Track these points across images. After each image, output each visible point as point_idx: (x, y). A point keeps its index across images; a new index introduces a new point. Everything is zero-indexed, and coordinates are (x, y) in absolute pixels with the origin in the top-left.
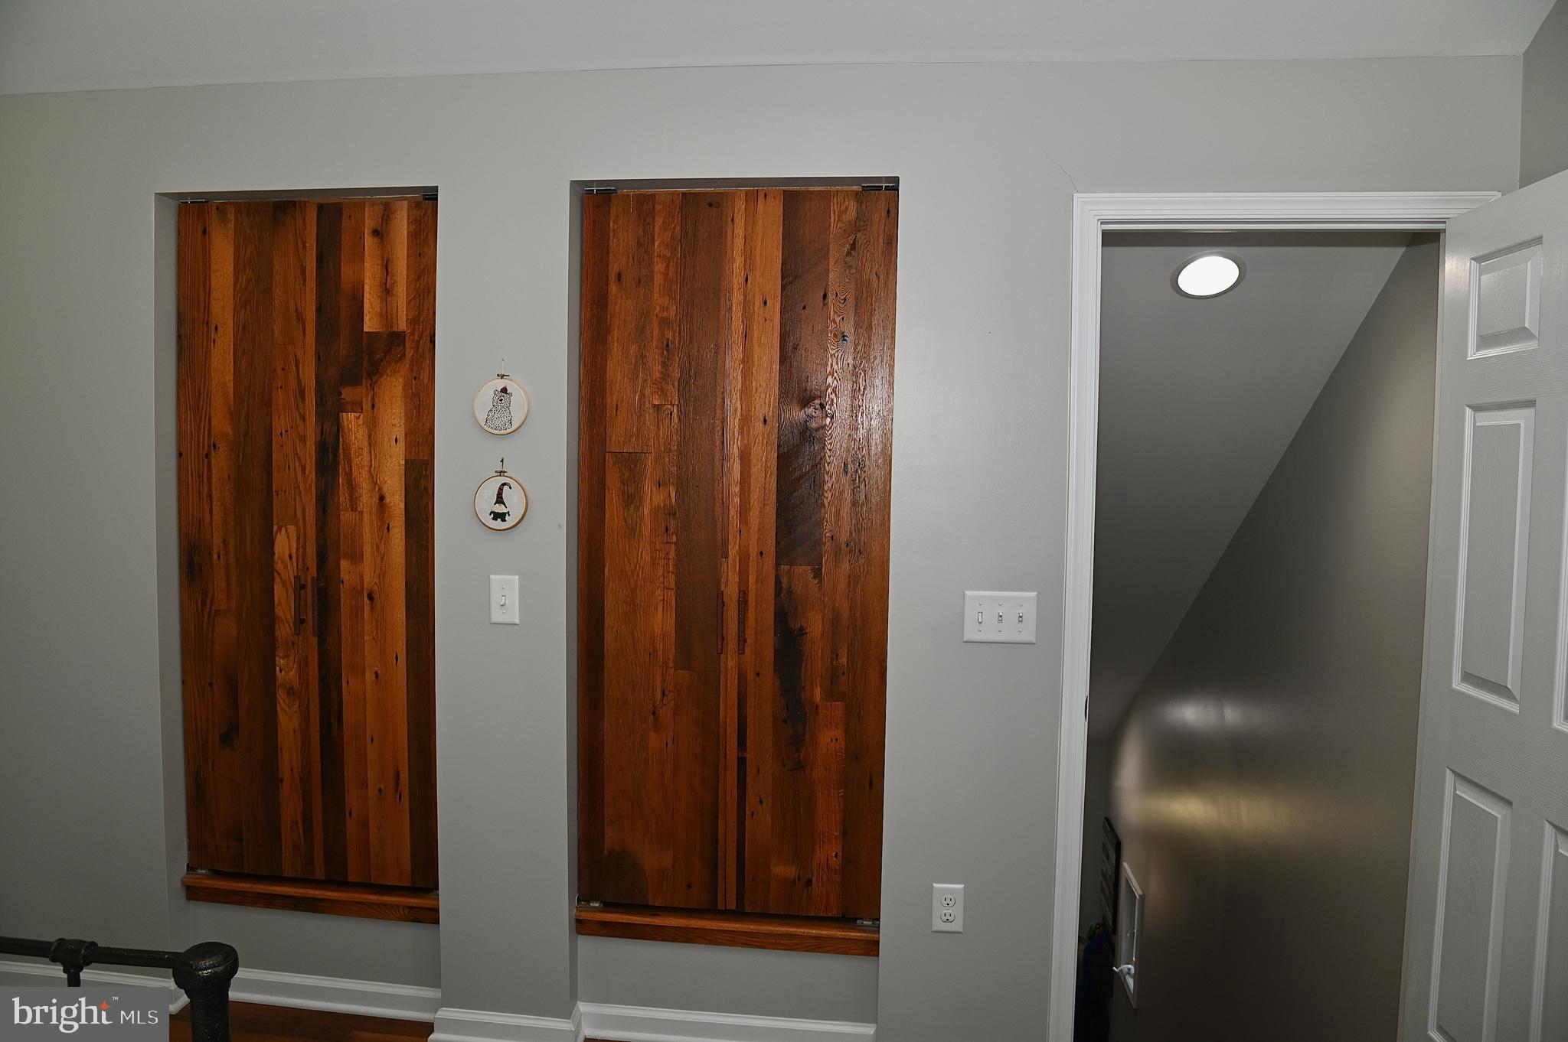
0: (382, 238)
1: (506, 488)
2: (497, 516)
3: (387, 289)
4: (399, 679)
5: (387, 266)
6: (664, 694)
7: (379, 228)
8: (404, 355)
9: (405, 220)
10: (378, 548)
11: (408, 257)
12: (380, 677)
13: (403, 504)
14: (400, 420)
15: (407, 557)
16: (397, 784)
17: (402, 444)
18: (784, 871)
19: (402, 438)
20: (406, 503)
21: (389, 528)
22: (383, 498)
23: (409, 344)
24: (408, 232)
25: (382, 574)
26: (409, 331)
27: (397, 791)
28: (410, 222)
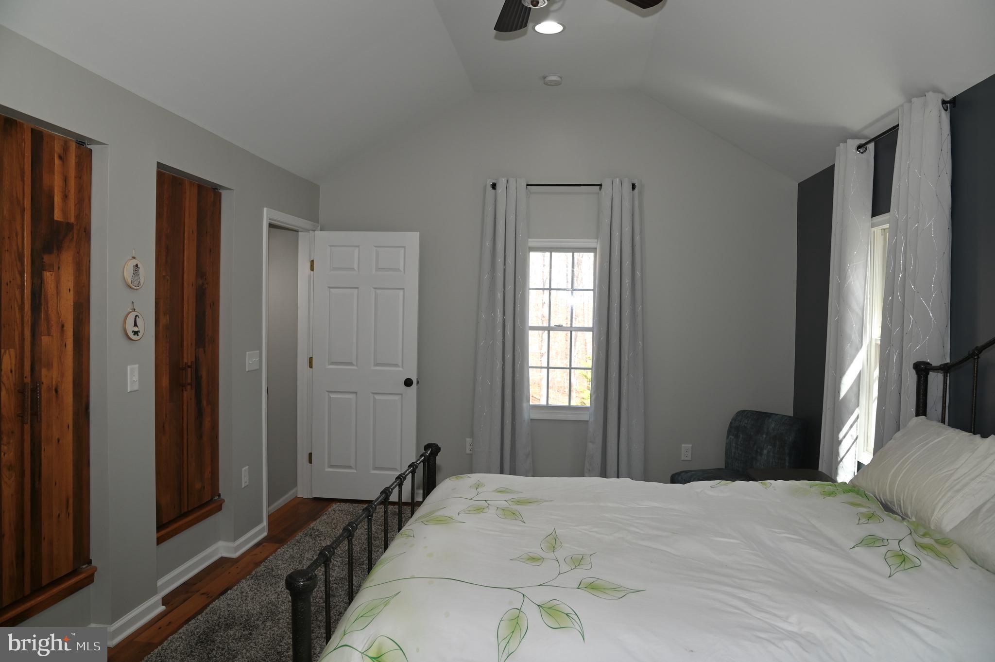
0: (63, 162)
1: (137, 317)
2: (136, 333)
3: (65, 194)
4: (69, 439)
5: (66, 180)
6: (166, 416)
7: (62, 155)
8: (73, 238)
9: (74, 155)
10: (60, 357)
11: (75, 177)
12: (60, 442)
13: (72, 330)
14: (71, 278)
15: (74, 362)
16: (67, 507)
17: (72, 292)
18: (198, 486)
19: (72, 289)
20: (73, 329)
21: (65, 345)
22: (63, 326)
23: (75, 231)
24: (75, 162)
25: (62, 375)
26: (75, 223)
27: (67, 511)
28: (76, 157)
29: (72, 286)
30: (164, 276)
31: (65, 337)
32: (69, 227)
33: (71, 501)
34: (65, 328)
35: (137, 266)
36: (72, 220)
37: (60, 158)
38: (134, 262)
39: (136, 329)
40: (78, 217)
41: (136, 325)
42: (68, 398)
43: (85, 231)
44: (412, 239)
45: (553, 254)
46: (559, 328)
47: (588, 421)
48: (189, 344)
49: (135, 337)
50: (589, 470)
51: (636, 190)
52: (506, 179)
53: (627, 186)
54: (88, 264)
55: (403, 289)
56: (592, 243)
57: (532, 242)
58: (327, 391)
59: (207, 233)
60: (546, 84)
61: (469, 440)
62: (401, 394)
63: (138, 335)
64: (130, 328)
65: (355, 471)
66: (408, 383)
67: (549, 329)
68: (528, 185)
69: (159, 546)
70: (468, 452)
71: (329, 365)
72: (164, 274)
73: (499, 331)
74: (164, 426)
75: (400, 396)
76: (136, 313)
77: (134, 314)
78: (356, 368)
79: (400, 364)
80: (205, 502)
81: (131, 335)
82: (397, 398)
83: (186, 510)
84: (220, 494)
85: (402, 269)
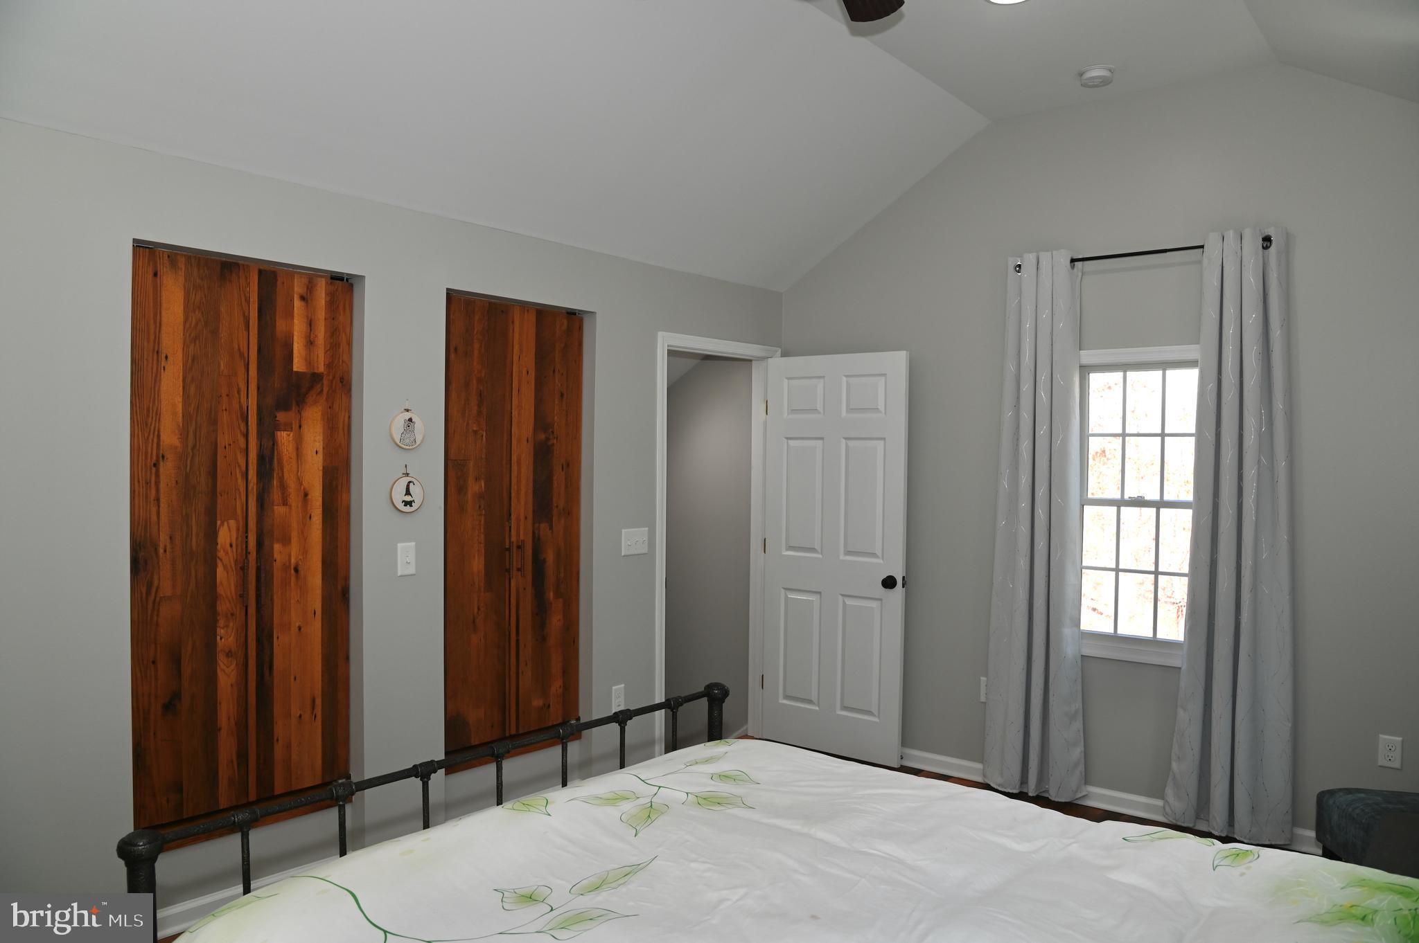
0: (307, 302)
1: (411, 484)
2: (407, 503)
3: (310, 341)
4: (316, 628)
5: (311, 324)
6: (479, 609)
7: (305, 295)
8: (322, 390)
9: (324, 292)
10: (303, 532)
11: (325, 319)
12: (302, 630)
13: (321, 499)
14: (320, 438)
15: (324, 538)
16: (313, 708)
17: (321, 455)
18: (537, 702)
19: (321, 451)
20: (323, 498)
21: (310, 517)
22: (306, 495)
23: (325, 382)
24: (326, 301)
25: (305, 551)
26: (325, 373)
27: (313, 713)
28: (327, 294)
29: (321, 447)
30: (475, 432)
31: (309, 508)
32: (316, 378)
33: (319, 701)
34: (309, 497)
35: (410, 420)
36: (321, 368)
37: (303, 298)
38: (407, 415)
39: (408, 498)
40: (329, 366)
41: (408, 493)
42: (316, 580)
43: (342, 382)
44: (897, 362)
45: (1129, 374)
46: (1139, 503)
47: (1180, 668)
48: (522, 517)
49: (408, 509)
50: (1179, 758)
51: (1273, 249)
52: (1035, 254)
53: (1252, 243)
54: (346, 419)
55: (884, 439)
56: (1192, 352)
57: (1087, 357)
58: (784, 589)
59: (554, 371)
60: (1084, 86)
61: (983, 679)
62: (881, 600)
63: (411, 506)
64: (399, 496)
65: (817, 708)
66: (889, 583)
67: (1119, 503)
68: (1073, 261)
69: (450, 776)
70: (983, 699)
71: (787, 550)
72: (475, 429)
73: (1024, 505)
74: (474, 622)
75: (879, 602)
76: (409, 479)
77: (406, 480)
78: (820, 556)
79: (880, 554)
80: (550, 725)
81: (401, 507)
82: (874, 604)
83: (513, 732)
84: (579, 717)
85: (882, 409)
